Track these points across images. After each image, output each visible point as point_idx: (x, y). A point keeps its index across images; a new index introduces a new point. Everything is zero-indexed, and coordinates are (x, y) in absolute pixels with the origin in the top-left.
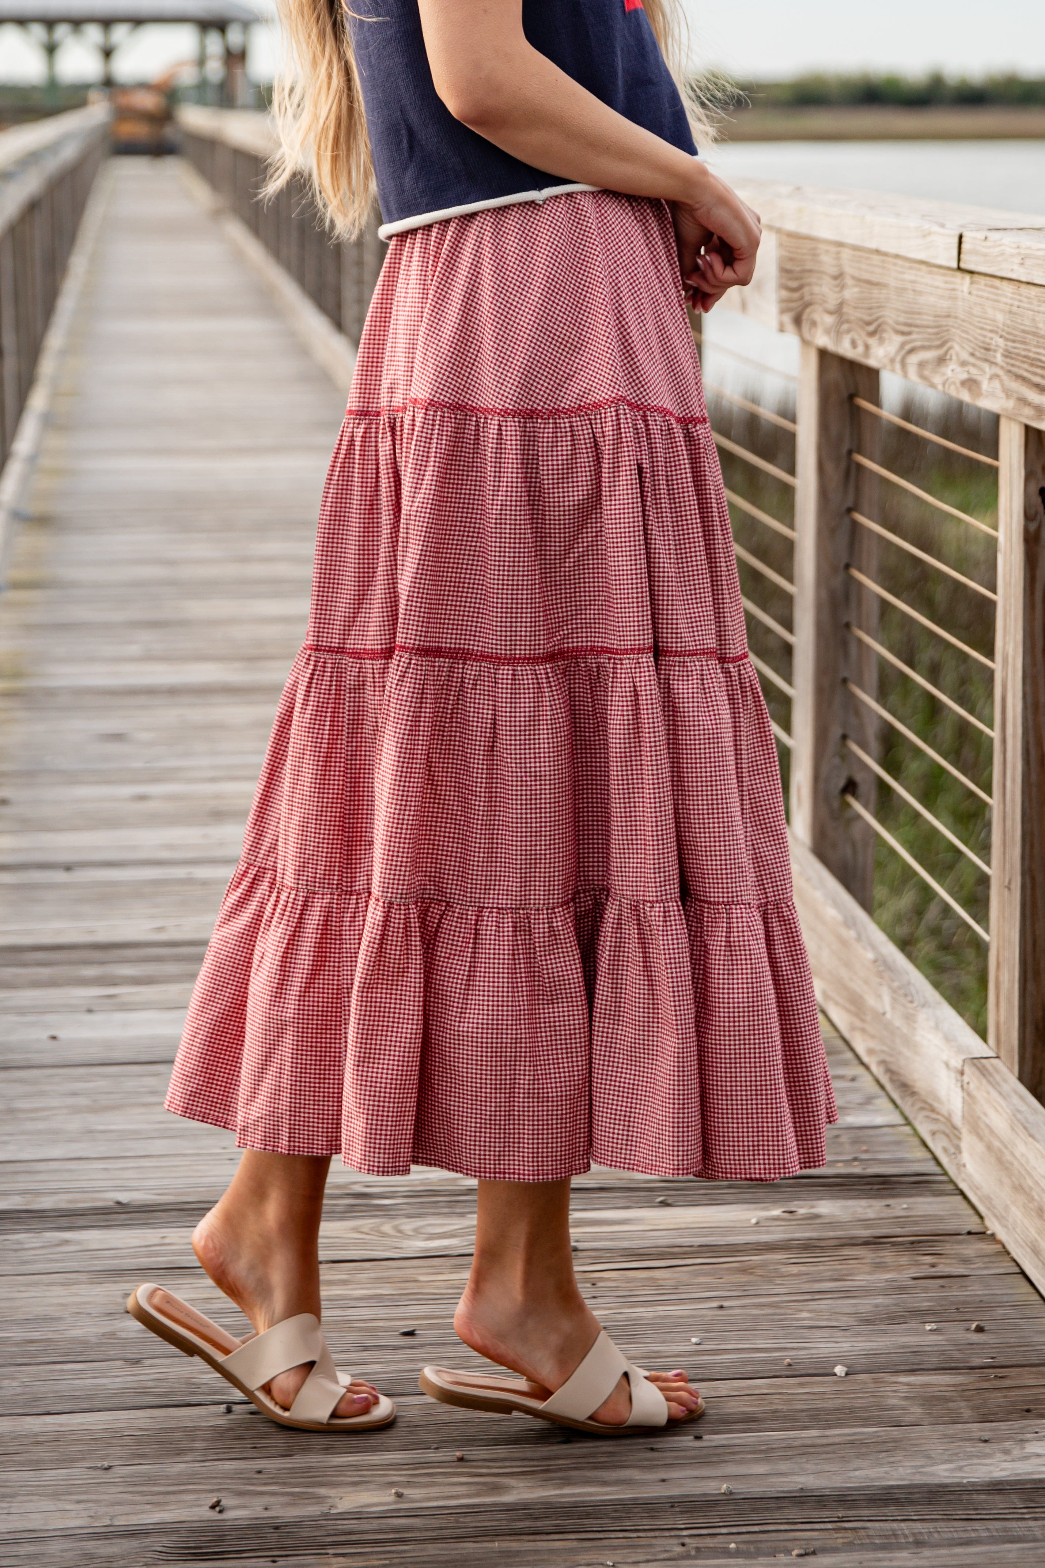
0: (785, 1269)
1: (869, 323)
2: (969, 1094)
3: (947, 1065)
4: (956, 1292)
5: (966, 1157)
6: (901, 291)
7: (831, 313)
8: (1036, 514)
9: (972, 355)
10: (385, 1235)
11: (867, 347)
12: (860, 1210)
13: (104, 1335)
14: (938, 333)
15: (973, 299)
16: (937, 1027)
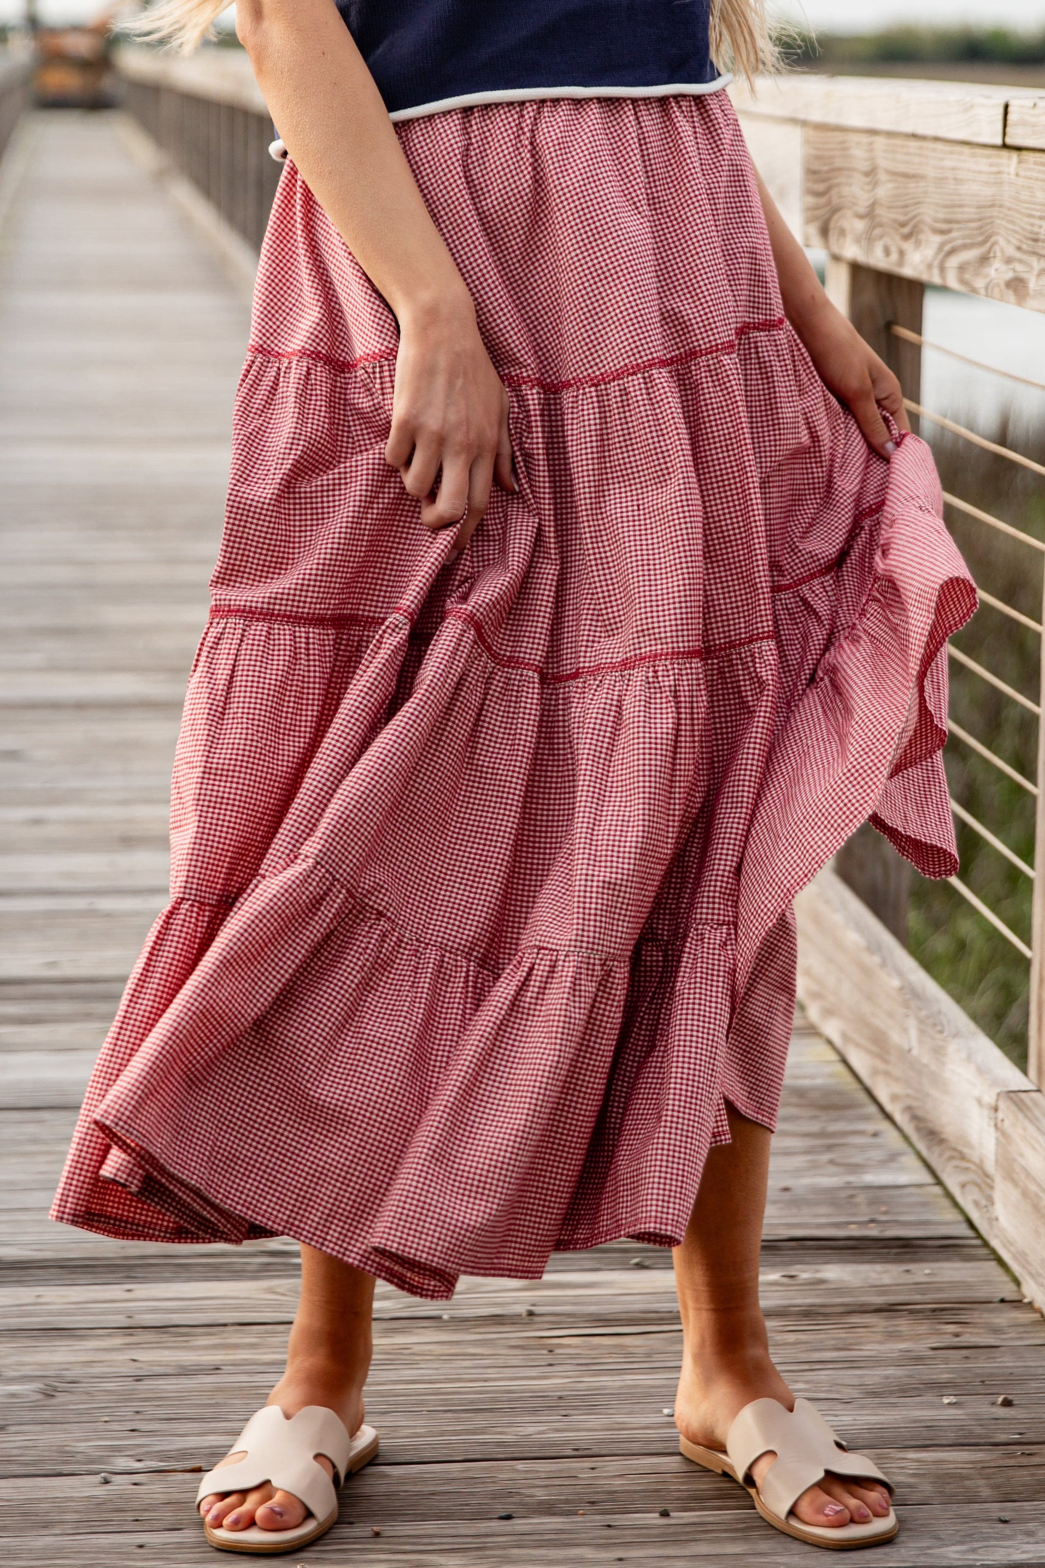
1: (903, 225)
2: (1003, 1133)
4: (982, 1364)
5: (999, 1210)
6: (941, 181)
7: (861, 217)
9: (1019, 248)
11: (902, 253)
12: (873, 1275)
14: (980, 228)
15: (1020, 181)
16: (969, 1058)
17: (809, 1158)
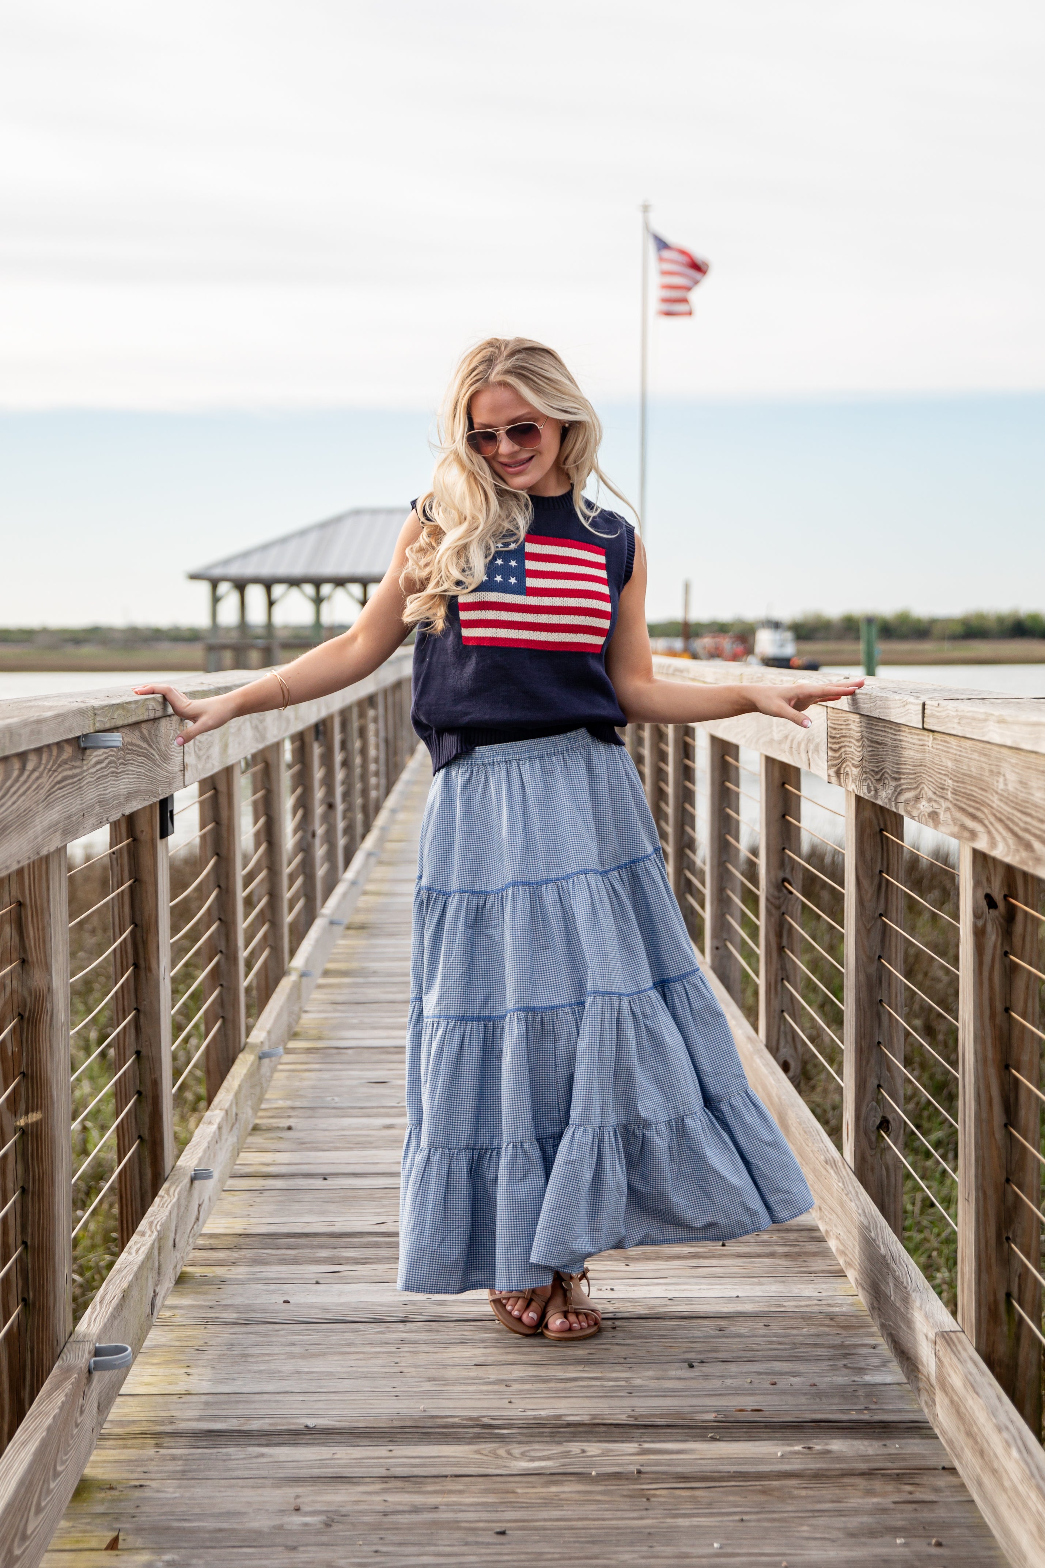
0: (795, 1492)
1: (877, 773)
2: (939, 1359)
3: (927, 1337)
4: (926, 1515)
5: (939, 1410)
7: (856, 767)
8: (982, 913)
9: (935, 793)
10: (498, 1457)
11: (876, 790)
12: (862, 1447)
13: (274, 1527)
14: (914, 779)
15: (934, 751)
17: (831, 1363)
